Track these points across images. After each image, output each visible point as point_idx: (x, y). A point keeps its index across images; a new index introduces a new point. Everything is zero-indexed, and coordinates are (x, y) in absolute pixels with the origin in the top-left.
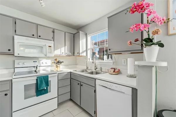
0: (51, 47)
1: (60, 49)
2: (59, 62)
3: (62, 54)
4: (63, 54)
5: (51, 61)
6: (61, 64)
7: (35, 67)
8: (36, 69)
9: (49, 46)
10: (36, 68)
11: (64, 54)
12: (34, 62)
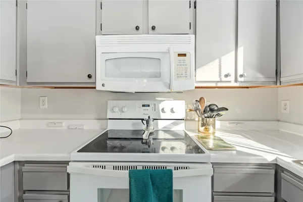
0: (185, 55)
1: (217, 61)
2: (212, 110)
3: (224, 79)
4: (228, 79)
5: (187, 104)
6: (218, 115)
7: (145, 122)
8: (147, 126)
9: (179, 55)
10: (147, 123)
11: (232, 78)
12: (143, 106)
